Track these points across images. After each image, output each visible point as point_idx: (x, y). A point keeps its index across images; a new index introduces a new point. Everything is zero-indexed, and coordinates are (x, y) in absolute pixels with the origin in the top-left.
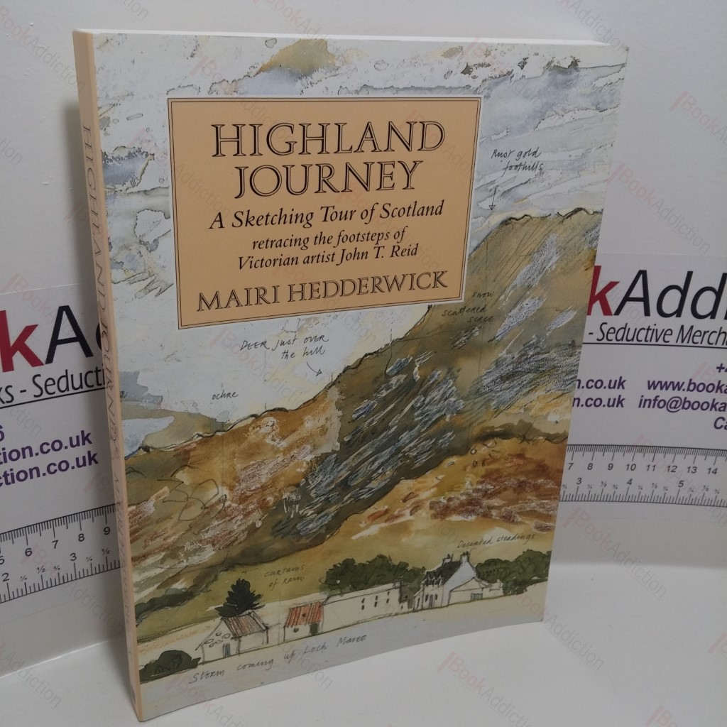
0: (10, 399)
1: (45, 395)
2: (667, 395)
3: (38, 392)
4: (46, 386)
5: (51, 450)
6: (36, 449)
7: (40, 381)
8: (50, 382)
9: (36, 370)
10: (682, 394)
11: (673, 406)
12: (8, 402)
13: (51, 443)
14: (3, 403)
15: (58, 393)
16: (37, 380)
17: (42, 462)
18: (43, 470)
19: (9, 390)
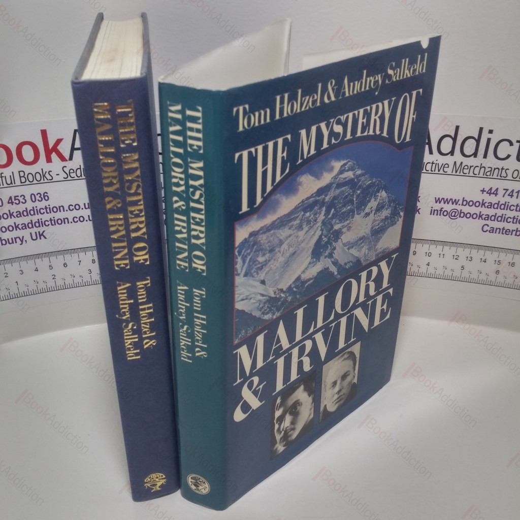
0: (51, 178)
1: (69, 178)
2: (448, 207)
3: (66, 176)
4: (70, 173)
5: (74, 209)
6: (66, 208)
7: (67, 170)
8: (72, 171)
9: (64, 164)
10: (459, 208)
11: (453, 215)
12: (50, 180)
13: (74, 205)
14: (48, 180)
15: (76, 178)
16: (65, 169)
17: (70, 215)
18: (71, 220)
19: (50, 173)
